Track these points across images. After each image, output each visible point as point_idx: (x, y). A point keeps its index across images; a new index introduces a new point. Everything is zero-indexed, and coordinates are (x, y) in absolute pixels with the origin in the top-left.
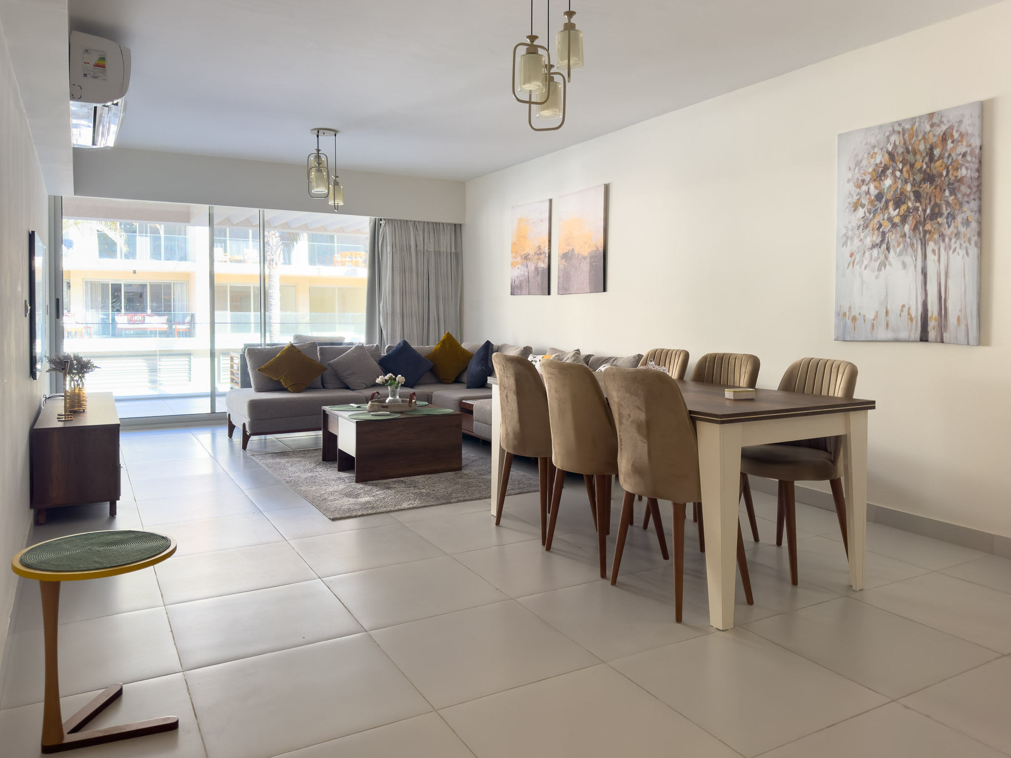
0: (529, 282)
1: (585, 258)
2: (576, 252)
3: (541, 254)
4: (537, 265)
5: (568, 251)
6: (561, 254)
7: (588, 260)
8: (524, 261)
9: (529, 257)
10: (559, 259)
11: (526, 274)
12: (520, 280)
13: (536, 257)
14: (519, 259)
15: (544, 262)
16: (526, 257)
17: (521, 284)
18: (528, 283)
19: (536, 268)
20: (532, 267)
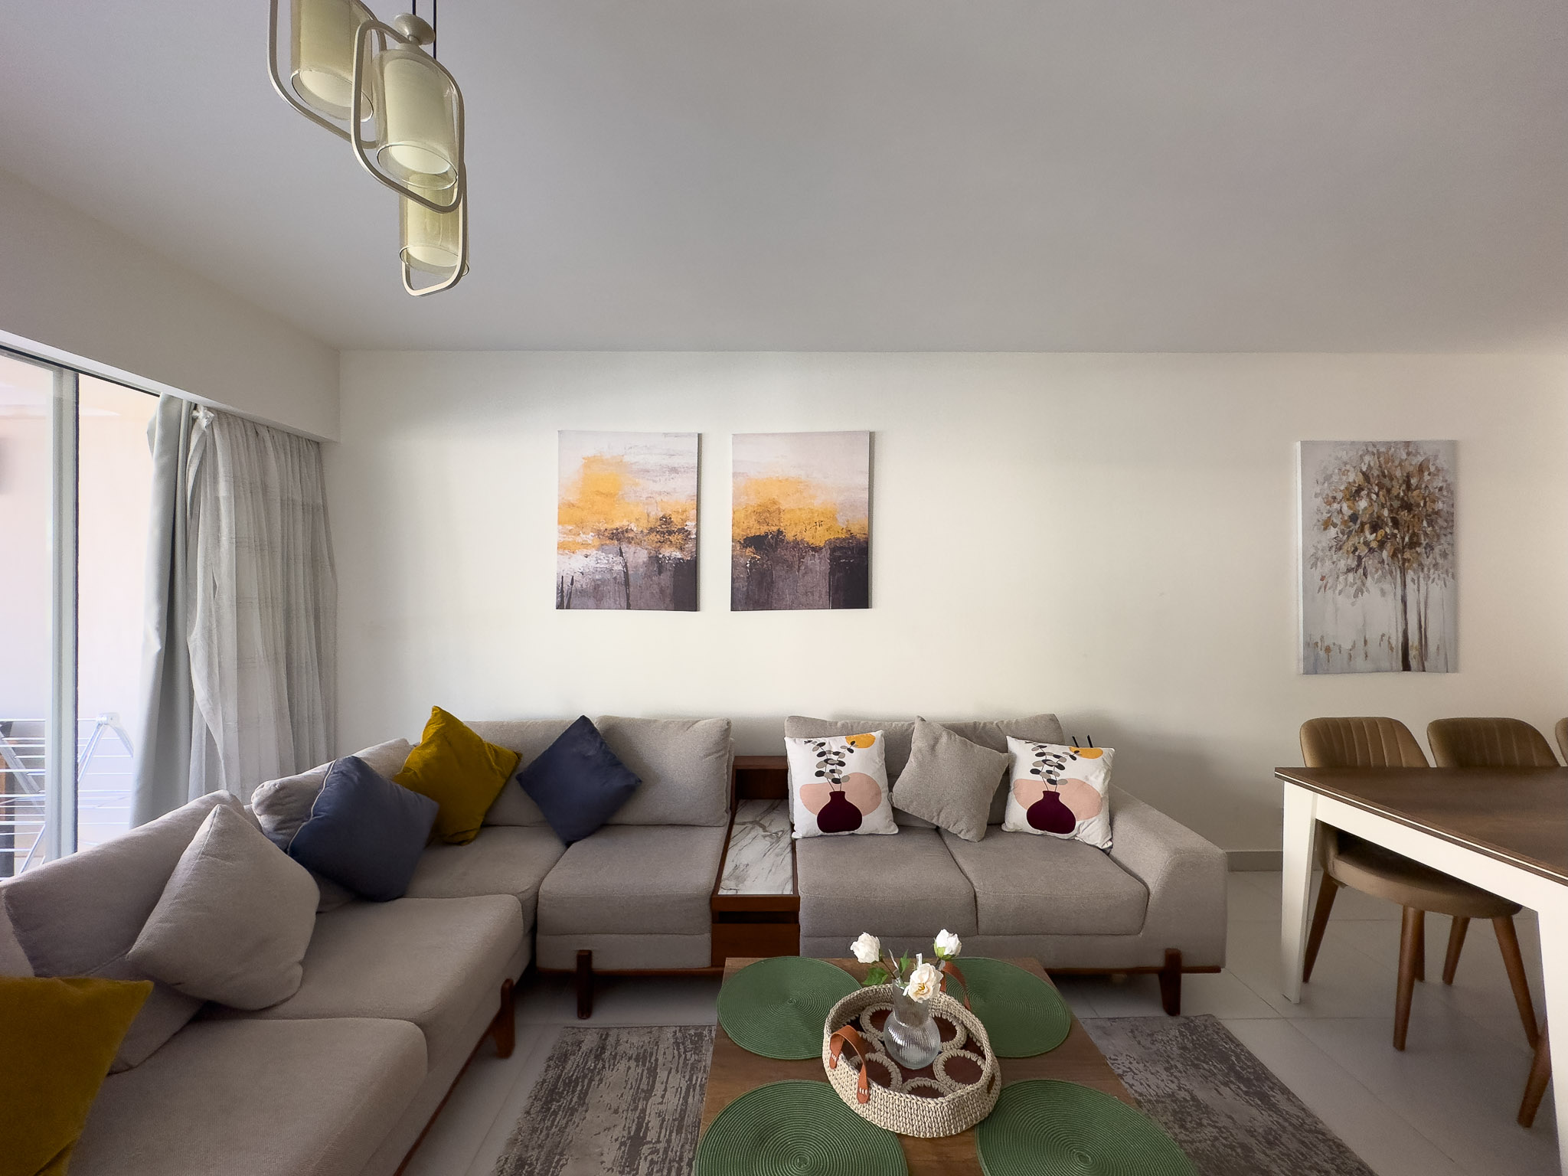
0: (627, 585)
1: (816, 549)
3: (670, 533)
4: (658, 552)
5: (763, 534)
6: (742, 534)
7: (826, 553)
8: (608, 541)
9: (630, 535)
10: (734, 546)
11: (619, 568)
12: (594, 581)
13: (655, 537)
14: (589, 537)
15: (681, 549)
16: (619, 536)
17: (595, 588)
18: (623, 588)
19: (654, 559)
20: (638, 555)
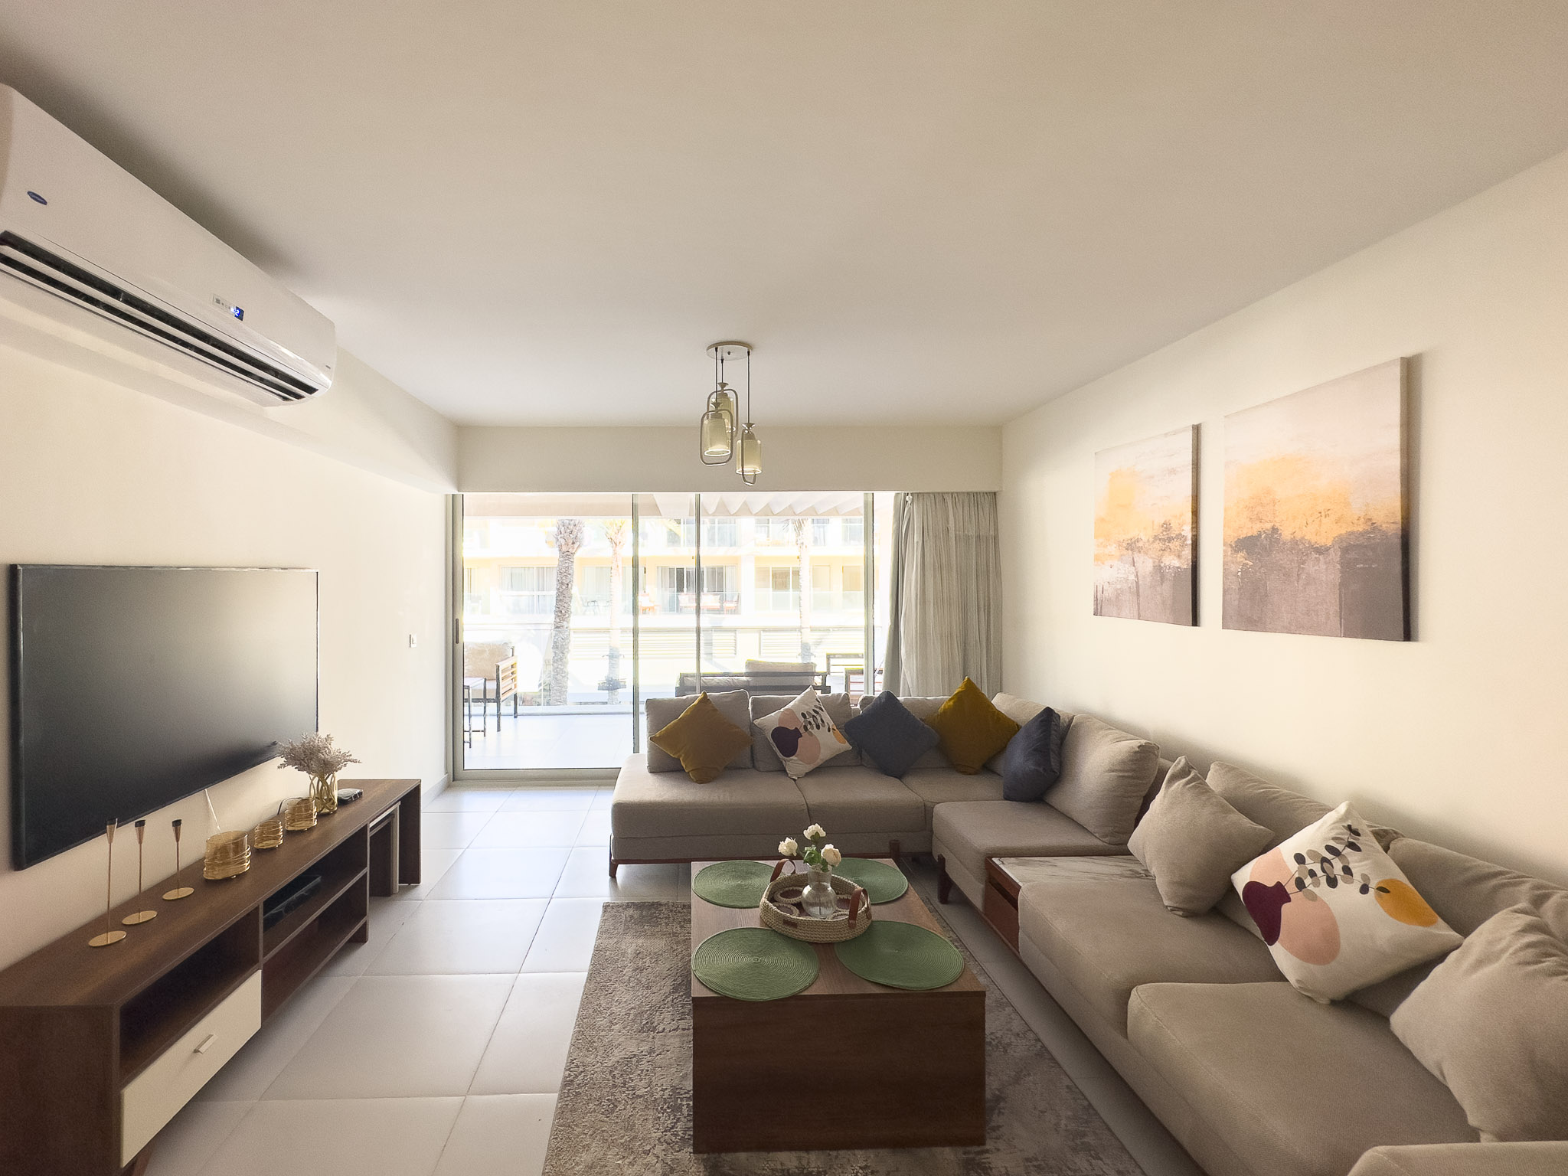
0: (1138, 595)
1: (1321, 551)
2: (1286, 535)
3: (1170, 539)
4: (1160, 561)
5: (1256, 534)
6: (1232, 541)
7: (1335, 556)
8: (1125, 552)
9: (1140, 544)
10: (1225, 551)
11: (1132, 577)
12: (1117, 590)
13: (1158, 545)
14: (1112, 549)
15: (1179, 557)
16: (1132, 546)
17: (1118, 596)
18: (1135, 598)
19: (1159, 569)
20: (1146, 565)
